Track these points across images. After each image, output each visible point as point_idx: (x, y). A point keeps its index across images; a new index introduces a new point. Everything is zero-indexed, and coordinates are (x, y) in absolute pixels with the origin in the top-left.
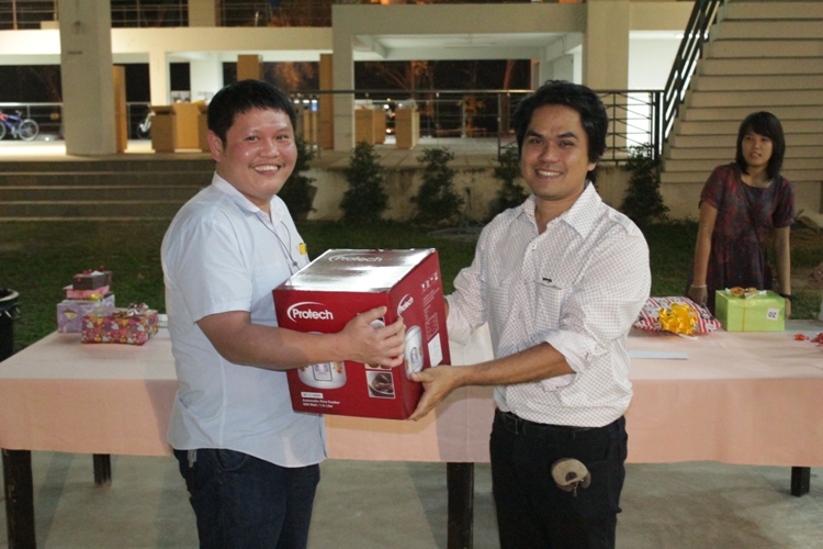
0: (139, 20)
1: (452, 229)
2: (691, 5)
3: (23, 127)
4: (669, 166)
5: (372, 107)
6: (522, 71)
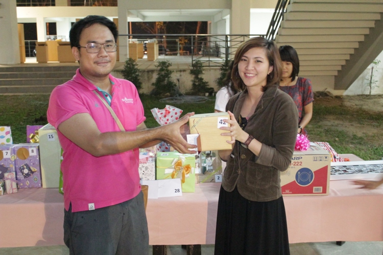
0: (31, 3)
1: (170, 98)
5: (137, 42)
6: (204, 26)
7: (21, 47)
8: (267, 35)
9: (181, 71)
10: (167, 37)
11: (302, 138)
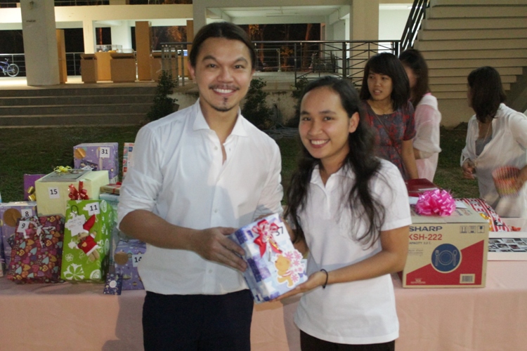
3: (9, 69)
6: (315, 30)
7: (60, 61)
8: (402, 41)
10: (266, 46)
11: (443, 196)
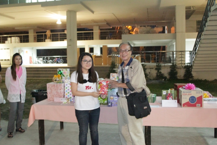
0: (83, 39)
2: (197, 33)
3: (60, 61)
4: (194, 67)
6: (164, 48)
9: (151, 68)
11: (192, 85)
